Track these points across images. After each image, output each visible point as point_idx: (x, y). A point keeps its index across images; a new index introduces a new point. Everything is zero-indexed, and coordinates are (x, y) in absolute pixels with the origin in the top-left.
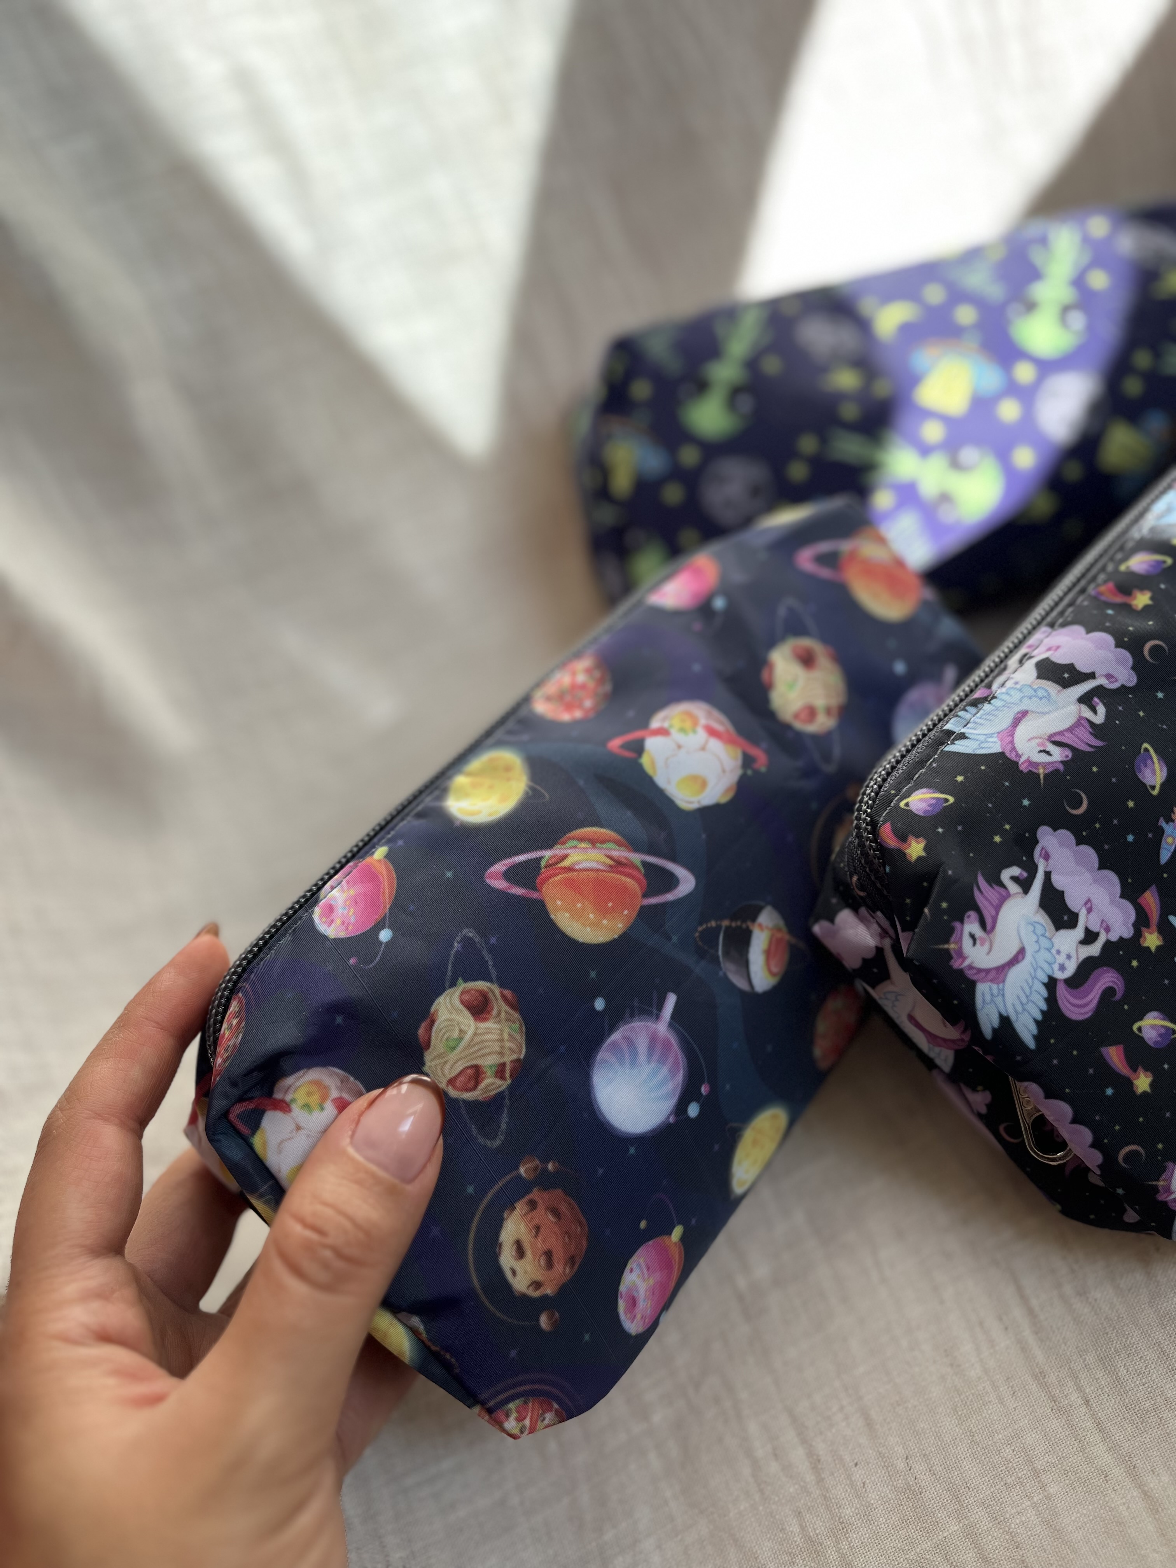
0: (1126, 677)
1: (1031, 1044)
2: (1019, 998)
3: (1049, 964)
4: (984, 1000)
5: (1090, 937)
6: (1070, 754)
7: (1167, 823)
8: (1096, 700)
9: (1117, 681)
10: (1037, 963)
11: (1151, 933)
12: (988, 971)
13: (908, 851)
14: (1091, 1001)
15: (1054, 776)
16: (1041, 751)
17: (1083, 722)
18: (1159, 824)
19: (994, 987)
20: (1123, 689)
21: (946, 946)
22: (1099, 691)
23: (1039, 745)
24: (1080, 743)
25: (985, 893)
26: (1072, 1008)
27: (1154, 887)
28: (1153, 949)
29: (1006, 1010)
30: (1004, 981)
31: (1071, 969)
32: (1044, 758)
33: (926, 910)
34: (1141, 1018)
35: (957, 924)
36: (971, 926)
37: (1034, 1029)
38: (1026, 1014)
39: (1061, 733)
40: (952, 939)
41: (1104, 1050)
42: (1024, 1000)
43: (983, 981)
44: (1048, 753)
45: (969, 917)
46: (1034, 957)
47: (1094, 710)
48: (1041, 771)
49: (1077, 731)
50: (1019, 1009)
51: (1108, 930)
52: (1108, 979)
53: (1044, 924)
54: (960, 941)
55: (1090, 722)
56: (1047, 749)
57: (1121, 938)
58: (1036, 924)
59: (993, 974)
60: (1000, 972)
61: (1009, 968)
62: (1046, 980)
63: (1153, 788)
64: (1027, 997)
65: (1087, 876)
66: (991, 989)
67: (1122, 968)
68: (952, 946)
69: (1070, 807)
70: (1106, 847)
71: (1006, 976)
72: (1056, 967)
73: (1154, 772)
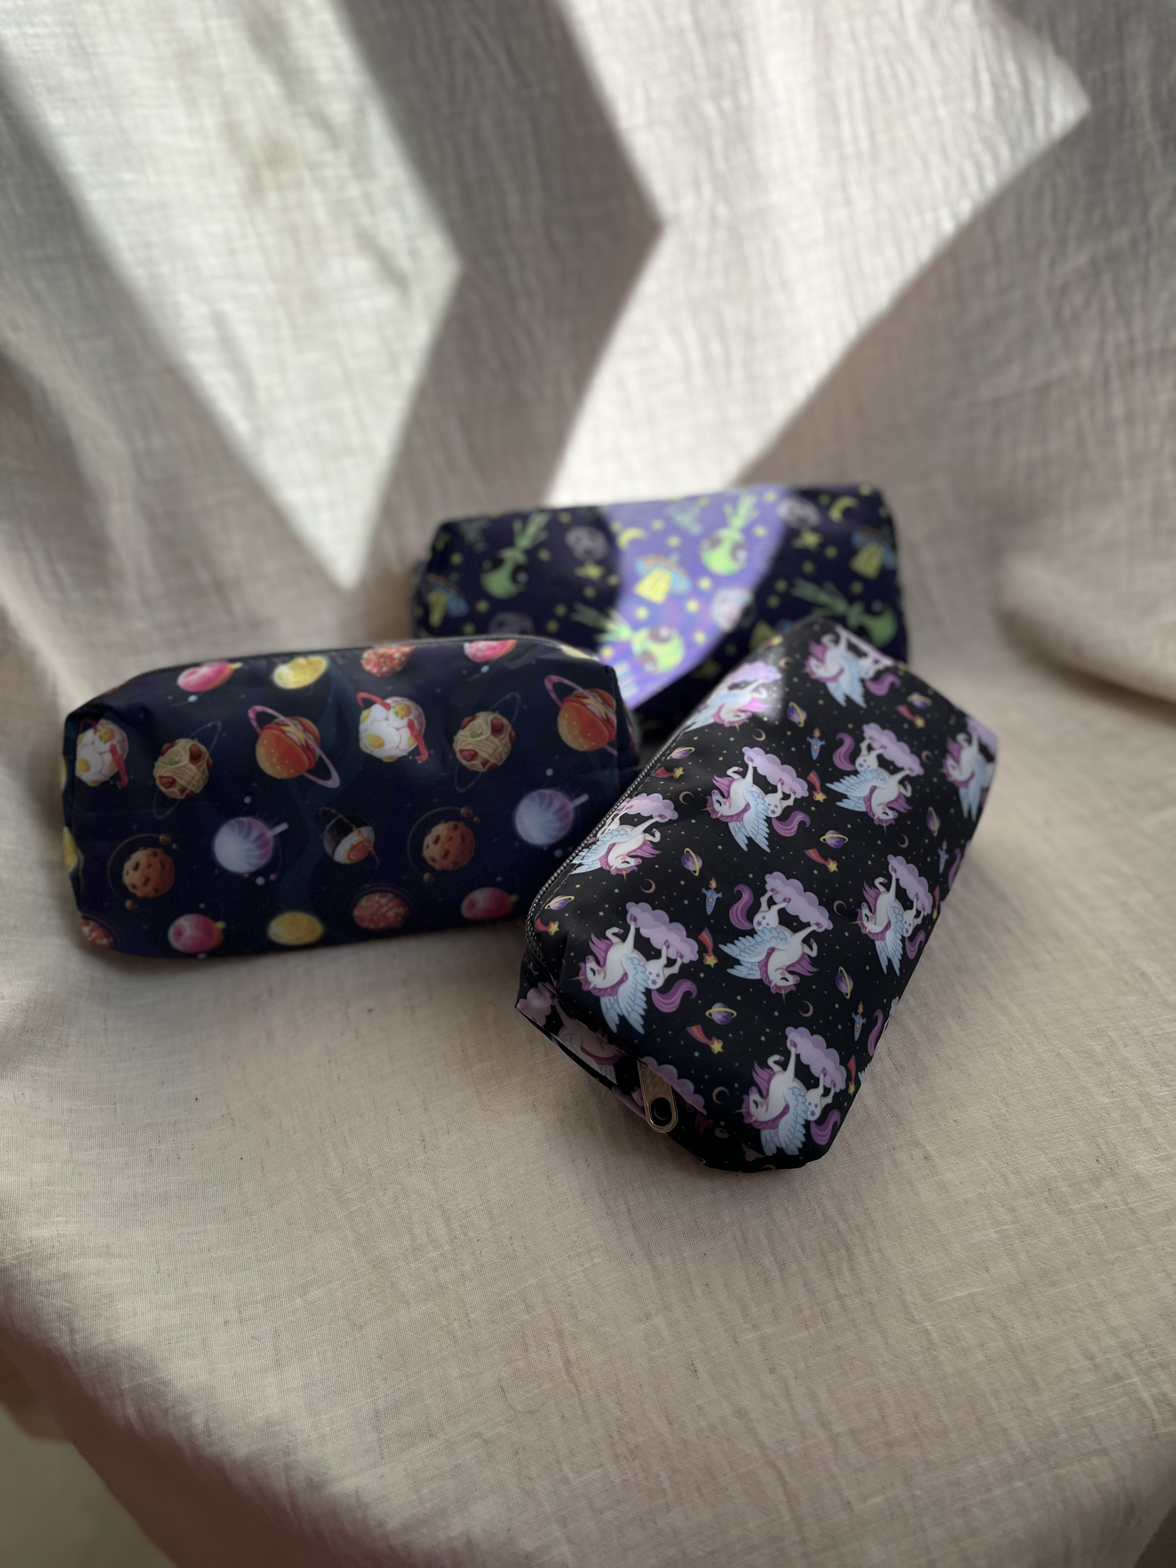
0: (671, 814)
1: (641, 1030)
2: (628, 1003)
3: (645, 981)
4: (607, 1007)
5: (671, 963)
6: (640, 861)
7: (707, 890)
8: (654, 830)
9: (666, 817)
10: (636, 981)
11: (709, 956)
12: (606, 989)
13: (550, 930)
14: (676, 1000)
15: (632, 874)
16: (623, 862)
17: (647, 842)
18: (703, 892)
19: (612, 998)
20: (671, 822)
21: (577, 978)
22: (656, 825)
23: (622, 859)
24: (647, 854)
25: (597, 945)
26: (664, 1005)
27: (706, 928)
28: (712, 965)
29: (622, 1012)
30: (617, 994)
31: (660, 983)
32: (625, 866)
33: (563, 961)
34: (710, 1008)
35: (582, 964)
36: (591, 964)
37: (642, 1021)
38: (634, 1013)
39: (634, 851)
40: (580, 973)
41: (688, 1029)
42: (632, 1004)
43: (603, 996)
44: (628, 863)
45: (588, 959)
46: (634, 978)
47: (654, 836)
48: (624, 873)
49: (644, 848)
50: (630, 1010)
51: (682, 957)
52: (686, 986)
53: (638, 958)
54: (585, 974)
55: (651, 842)
56: (627, 861)
57: (691, 961)
58: (633, 959)
59: (609, 991)
60: (613, 989)
61: (619, 986)
62: (644, 990)
63: (695, 872)
64: (633, 1002)
65: (664, 927)
66: (609, 1000)
67: (694, 978)
68: (581, 978)
69: (645, 889)
70: (672, 909)
71: (617, 990)
72: (650, 982)
73: (694, 863)
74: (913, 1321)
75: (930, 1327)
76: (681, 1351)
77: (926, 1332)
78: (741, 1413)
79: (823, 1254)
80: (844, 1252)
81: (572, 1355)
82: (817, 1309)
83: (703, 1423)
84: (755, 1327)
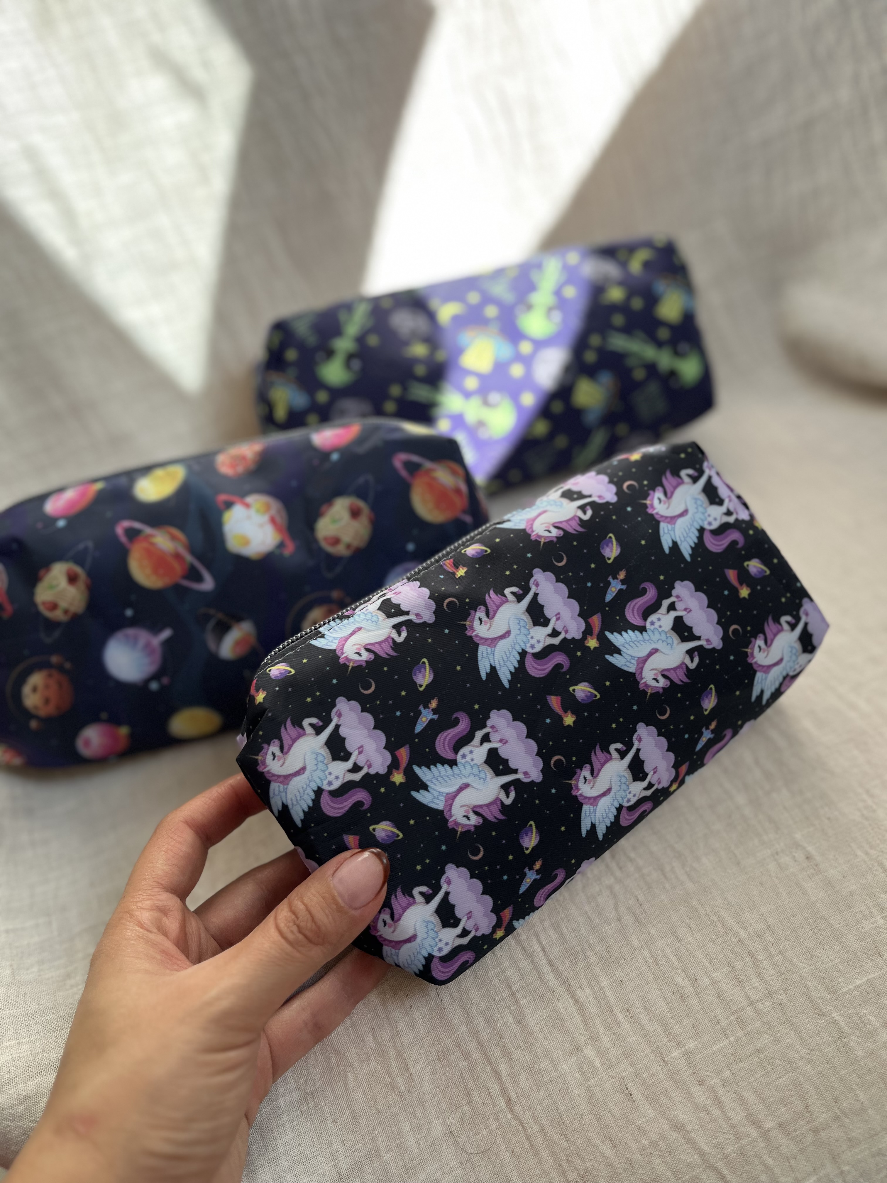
74: (823, 1015)
75: (837, 1018)
76: (614, 1077)
77: (835, 1022)
78: (678, 1127)
79: (729, 964)
80: (748, 959)
81: (513, 1096)
82: (732, 1018)
83: (644, 1142)
84: (679, 1044)
